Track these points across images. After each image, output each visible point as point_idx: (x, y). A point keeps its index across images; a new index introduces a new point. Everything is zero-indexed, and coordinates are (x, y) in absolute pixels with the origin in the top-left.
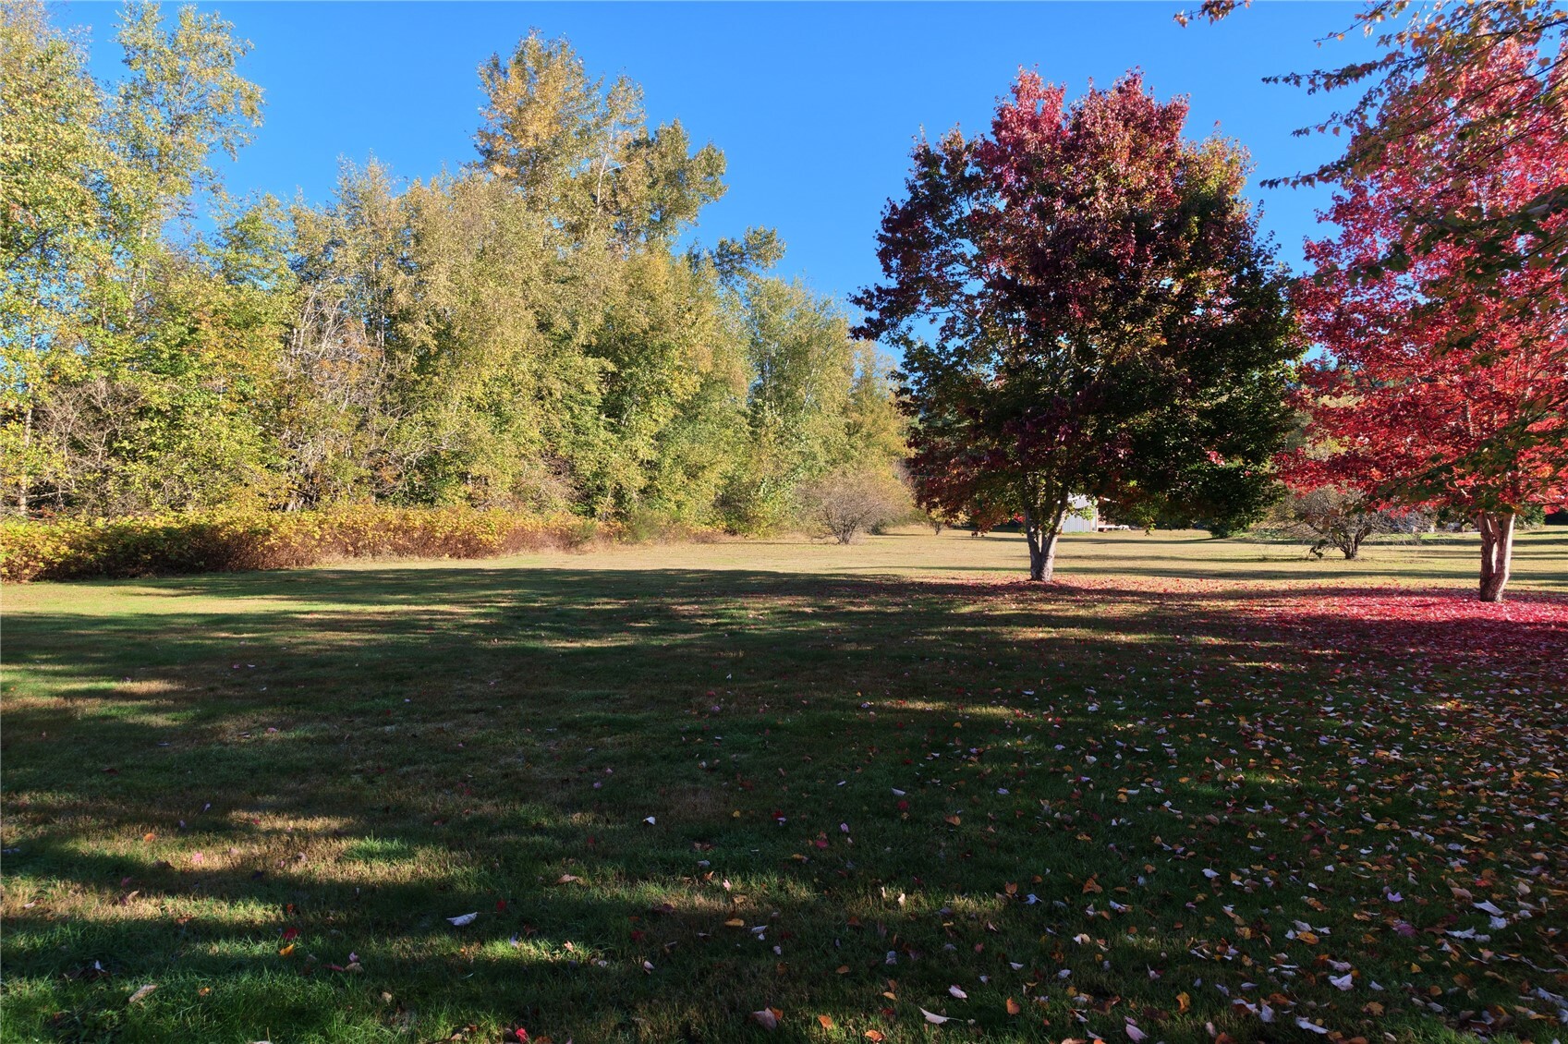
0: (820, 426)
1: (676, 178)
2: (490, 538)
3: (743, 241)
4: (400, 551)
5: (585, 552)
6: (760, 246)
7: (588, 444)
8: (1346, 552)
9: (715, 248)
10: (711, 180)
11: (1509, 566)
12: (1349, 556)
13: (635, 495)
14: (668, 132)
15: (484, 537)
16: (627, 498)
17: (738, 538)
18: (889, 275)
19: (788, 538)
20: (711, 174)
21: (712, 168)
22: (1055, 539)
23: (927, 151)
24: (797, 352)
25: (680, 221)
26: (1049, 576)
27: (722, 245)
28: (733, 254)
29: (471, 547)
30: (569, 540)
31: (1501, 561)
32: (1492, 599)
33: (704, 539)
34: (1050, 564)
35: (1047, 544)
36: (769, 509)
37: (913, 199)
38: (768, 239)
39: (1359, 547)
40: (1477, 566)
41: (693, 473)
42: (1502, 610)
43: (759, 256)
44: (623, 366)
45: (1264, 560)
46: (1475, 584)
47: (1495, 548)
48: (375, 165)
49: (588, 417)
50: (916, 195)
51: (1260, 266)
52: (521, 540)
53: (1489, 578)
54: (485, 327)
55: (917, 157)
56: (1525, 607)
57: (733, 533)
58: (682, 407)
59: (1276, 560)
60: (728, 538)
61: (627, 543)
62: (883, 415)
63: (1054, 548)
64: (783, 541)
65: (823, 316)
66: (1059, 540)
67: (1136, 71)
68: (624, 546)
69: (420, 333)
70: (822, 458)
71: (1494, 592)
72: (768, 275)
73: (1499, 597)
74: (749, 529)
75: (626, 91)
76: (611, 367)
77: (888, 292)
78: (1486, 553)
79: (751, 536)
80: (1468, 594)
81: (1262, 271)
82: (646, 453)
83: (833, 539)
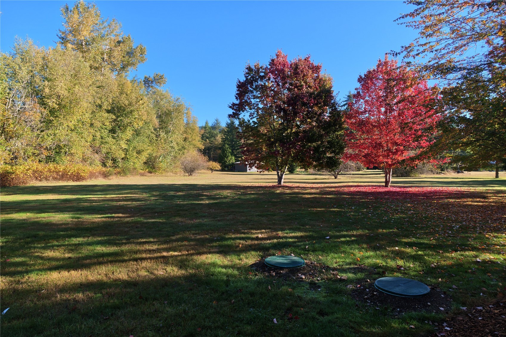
0: (176, 138)
1: (130, 54)
2: (84, 174)
3: (153, 77)
4: (55, 179)
5: (110, 179)
6: (158, 79)
7: (106, 143)
8: (335, 177)
9: (143, 79)
10: (141, 56)
11: (391, 180)
12: (336, 178)
13: (120, 160)
14: (127, 38)
15: (82, 174)
16: (117, 161)
17: (152, 174)
18: (237, 100)
19: (169, 174)
20: (141, 54)
21: (142, 52)
22: (284, 174)
23: (250, 67)
24: (168, 114)
25: (129, 68)
26: (282, 184)
27: (145, 78)
28: (149, 81)
29: (78, 178)
30: (105, 175)
31: (389, 178)
32: (388, 187)
33: (142, 175)
34: (283, 180)
35: (282, 175)
36: (163, 165)
37: (246, 80)
38: (161, 77)
39: (338, 176)
40: (384, 180)
41: (139, 152)
42: (389, 189)
43: (158, 82)
44: (118, 117)
45: (316, 179)
46: (384, 184)
47: (388, 175)
48: (30, 41)
49: (105, 133)
50: (247, 79)
51: (337, 107)
52: (92, 175)
53: (387, 182)
54: (75, 102)
55: (247, 68)
56: (394, 188)
57: (151, 172)
58: (136, 131)
59: (319, 179)
60: (150, 175)
61: (122, 176)
62: (194, 135)
63: (284, 177)
64: (167, 175)
65: (177, 103)
66: (285, 174)
67: (309, 55)
68: (121, 177)
69: (52, 103)
70: (176, 148)
71: (388, 185)
72: (161, 89)
73: (389, 186)
74: (156, 171)
75: (115, 24)
76: (114, 117)
77: (236, 105)
78: (386, 176)
79: (157, 174)
80: (383, 186)
81: (337, 108)
82: (124, 146)
83: (187, 174)
